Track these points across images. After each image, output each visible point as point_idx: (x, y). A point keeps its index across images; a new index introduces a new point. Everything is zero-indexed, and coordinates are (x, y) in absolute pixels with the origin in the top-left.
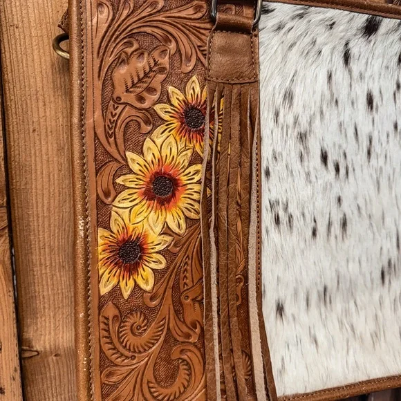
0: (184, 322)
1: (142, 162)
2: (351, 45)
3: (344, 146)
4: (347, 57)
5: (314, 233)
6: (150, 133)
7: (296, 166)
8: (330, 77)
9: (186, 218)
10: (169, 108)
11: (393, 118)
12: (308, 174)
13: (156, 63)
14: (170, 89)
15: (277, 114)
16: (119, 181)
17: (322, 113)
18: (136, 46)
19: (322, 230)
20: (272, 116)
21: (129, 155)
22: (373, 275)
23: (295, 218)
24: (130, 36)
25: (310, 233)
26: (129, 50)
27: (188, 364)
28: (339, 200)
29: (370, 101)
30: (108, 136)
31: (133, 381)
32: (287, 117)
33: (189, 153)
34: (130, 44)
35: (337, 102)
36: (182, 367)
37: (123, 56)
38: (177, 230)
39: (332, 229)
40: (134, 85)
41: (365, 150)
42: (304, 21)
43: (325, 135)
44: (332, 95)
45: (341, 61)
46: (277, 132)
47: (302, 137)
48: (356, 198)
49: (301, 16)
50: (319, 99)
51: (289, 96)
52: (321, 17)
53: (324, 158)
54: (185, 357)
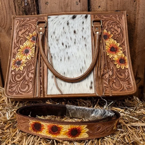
0: (29, 77)
1: (23, 47)
2: (69, 21)
3: (68, 41)
4: (68, 24)
5: (61, 60)
6: (25, 42)
7: (56, 46)
8: (64, 28)
9: (31, 57)
10: (29, 37)
11: (82, 35)
12: (59, 48)
13: (27, 30)
14: (30, 34)
15: (52, 36)
16: (18, 50)
17: (62, 35)
18: (24, 27)
19: (63, 59)
20: (50, 37)
21: (21, 46)
22: (78, 70)
23: (56, 57)
24: (23, 26)
25: (60, 60)
26: (22, 28)
27: (29, 85)
28: (67, 53)
29: (75, 32)
30: (17, 43)
31: (16, 87)
32: (54, 37)
33: (33, 45)
34: (23, 27)
35: (65, 33)
36: (27, 86)
37: (21, 29)
38: (29, 59)
39: (66, 59)
40: (23, 34)
41: (74, 42)
42: (57, 18)
43: (63, 39)
44: (64, 32)
45: (67, 25)
46: (52, 40)
47: (57, 40)
48: (72, 53)
49: (57, 17)
50: (61, 32)
51: (54, 33)
52: (61, 17)
53: (63, 44)
54: (28, 84)
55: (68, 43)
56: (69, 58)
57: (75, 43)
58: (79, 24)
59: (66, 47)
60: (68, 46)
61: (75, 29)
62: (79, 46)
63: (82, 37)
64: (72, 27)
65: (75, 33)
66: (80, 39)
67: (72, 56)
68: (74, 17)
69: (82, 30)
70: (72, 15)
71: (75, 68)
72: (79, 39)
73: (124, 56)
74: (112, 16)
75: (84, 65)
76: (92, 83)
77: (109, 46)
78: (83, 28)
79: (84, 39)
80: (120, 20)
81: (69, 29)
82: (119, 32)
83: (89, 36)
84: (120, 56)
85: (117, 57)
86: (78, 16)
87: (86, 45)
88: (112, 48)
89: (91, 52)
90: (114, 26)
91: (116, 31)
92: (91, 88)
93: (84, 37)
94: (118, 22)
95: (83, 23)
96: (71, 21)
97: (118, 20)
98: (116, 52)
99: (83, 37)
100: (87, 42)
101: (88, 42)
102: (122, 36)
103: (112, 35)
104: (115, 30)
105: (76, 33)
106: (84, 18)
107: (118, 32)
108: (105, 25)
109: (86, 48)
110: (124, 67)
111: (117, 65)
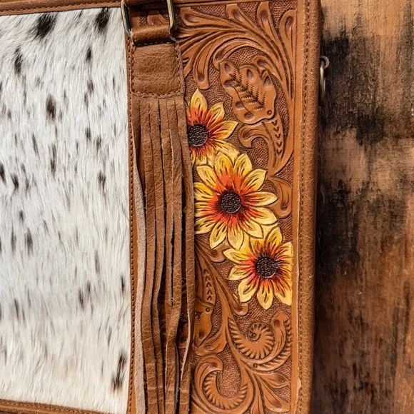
19: (6, 244)
39: (17, 245)
45: (12, 68)
48: (41, 214)
55: (23, 168)
56: (29, 241)
57: (53, 166)
58: (68, 65)
59: (16, 183)
60: (22, 184)
61: (52, 92)
62: (70, 184)
63: (83, 136)
64: (39, 82)
65: (54, 116)
66: (77, 145)
67: (42, 229)
68: (44, 28)
69: (86, 97)
70: (37, 16)
71: (56, 285)
72: (72, 149)
73: (279, 238)
74: (235, 12)
75: (93, 277)
76: (122, 361)
77: (214, 185)
78: (91, 87)
79: (93, 146)
80: (278, 31)
81: (25, 95)
82: (270, 105)
83: (119, 126)
84: (261, 241)
85: (246, 244)
86: (64, 18)
87: (102, 179)
88: (225, 193)
89: (124, 211)
90: (243, 72)
91: (256, 99)
92: (117, 383)
93: (94, 136)
94: (266, 50)
95: (89, 55)
96: (31, 50)
97: (269, 33)
98: (242, 218)
99: (88, 135)
100: (108, 164)
101: (113, 165)
102: (281, 131)
103: (233, 125)
104: (250, 94)
105: (57, 113)
106: (93, 30)
107: (262, 105)
108: (201, 68)
109: (105, 195)
110: (275, 299)
111: (242, 286)
